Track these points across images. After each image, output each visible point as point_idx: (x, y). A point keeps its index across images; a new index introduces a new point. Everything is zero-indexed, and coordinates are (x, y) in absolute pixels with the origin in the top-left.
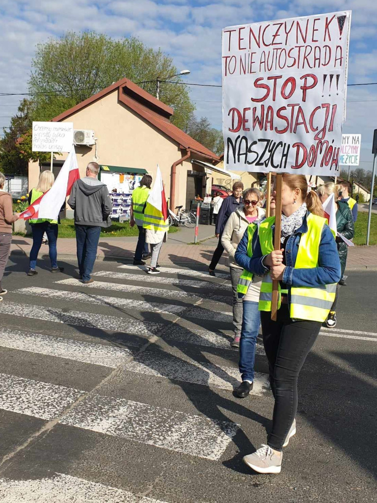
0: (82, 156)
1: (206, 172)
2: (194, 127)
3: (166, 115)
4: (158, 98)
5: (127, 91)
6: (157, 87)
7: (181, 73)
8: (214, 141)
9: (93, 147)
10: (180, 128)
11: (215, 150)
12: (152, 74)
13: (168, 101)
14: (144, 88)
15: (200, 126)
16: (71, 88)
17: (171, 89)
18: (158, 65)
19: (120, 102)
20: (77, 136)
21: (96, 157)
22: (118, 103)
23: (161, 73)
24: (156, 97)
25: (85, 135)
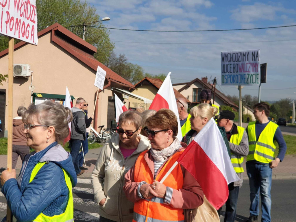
0: (20, 85)
1: (123, 97)
2: (114, 61)
3: (91, 52)
4: (84, 39)
5: (58, 34)
6: (84, 30)
7: (103, 19)
8: (130, 73)
9: (30, 78)
10: (102, 63)
11: (131, 80)
12: (79, 20)
13: (92, 41)
14: (72, 31)
15: (119, 61)
17: (95, 32)
18: (84, 14)
19: (52, 42)
20: (16, 70)
21: (31, 86)
22: (51, 43)
23: (86, 19)
24: (83, 38)
25: (23, 69)
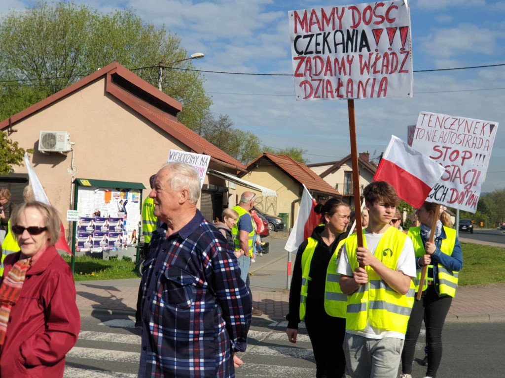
0: (53, 167)
1: (227, 186)
2: (210, 127)
3: (173, 111)
5: (117, 79)
6: (160, 75)
7: (193, 56)
8: (238, 146)
9: (69, 155)
10: (190, 128)
11: (240, 157)
12: (153, 59)
13: (175, 93)
14: (141, 77)
15: (218, 126)
16: (40, 76)
17: (178, 78)
18: (160, 47)
19: (108, 94)
20: (46, 141)
21: (72, 169)
22: (105, 95)
23: (165, 56)
24: (159, 88)
25: (58, 138)
